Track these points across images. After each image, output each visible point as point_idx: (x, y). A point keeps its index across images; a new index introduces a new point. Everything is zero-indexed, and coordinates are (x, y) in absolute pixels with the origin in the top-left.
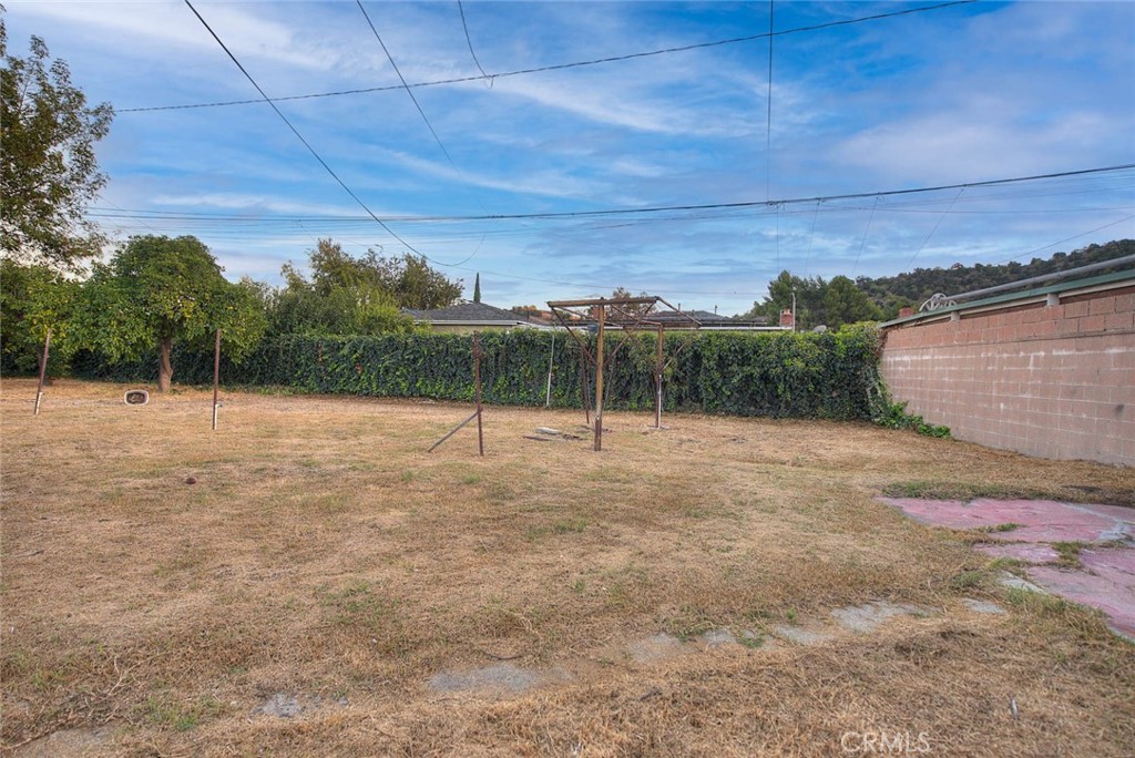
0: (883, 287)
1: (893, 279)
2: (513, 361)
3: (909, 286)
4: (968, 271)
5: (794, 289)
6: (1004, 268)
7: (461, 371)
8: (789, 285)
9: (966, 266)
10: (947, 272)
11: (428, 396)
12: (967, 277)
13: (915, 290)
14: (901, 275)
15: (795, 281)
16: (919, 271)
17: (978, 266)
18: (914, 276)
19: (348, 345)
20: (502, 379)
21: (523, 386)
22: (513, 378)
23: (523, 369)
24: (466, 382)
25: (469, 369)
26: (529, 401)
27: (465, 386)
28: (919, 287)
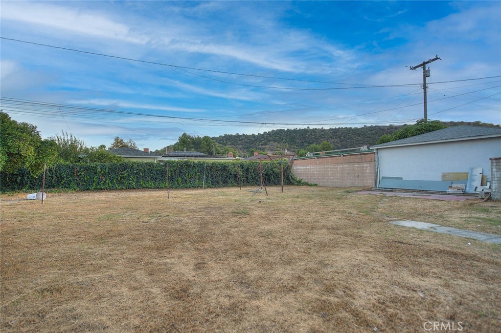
0: (214, 140)
1: (217, 138)
3: (223, 140)
4: (241, 136)
5: (189, 140)
6: (250, 135)
8: (187, 138)
9: (240, 134)
10: (234, 136)
12: (241, 138)
13: (225, 142)
14: (220, 136)
15: (189, 137)
16: (226, 135)
17: (244, 134)
18: (224, 137)
19: (99, 167)
20: (180, 179)
21: (188, 181)
22: (182, 178)
23: (187, 175)
24: (163, 180)
25: (163, 176)
26: (193, 186)
27: (163, 182)
28: (226, 141)
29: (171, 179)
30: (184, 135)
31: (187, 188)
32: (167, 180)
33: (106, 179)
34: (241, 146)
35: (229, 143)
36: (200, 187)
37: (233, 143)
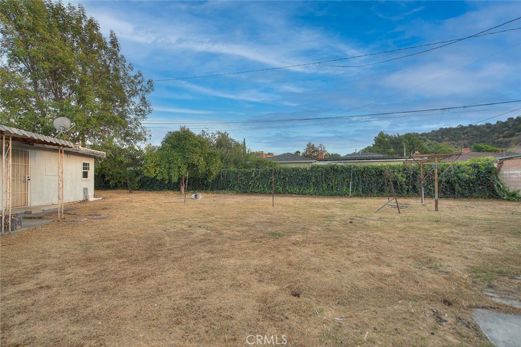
1: (429, 133)
2: (329, 177)
3: (437, 136)
4: (465, 128)
5: (386, 139)
6: (483, 126)
7: (305, 182)
8: (384, 138)
10: (455, 129)
11: (292, 193)
12: (465, 131)
13: (440, 138)
14: (433, 131)
15: (387, 136)
16: (441, 129)
17: (471, 125)
18: (439, 131)
19: (253, 173)
20: (325, 185)
21: (334, 188)
22: (329, 185)
23: (333, 181)
24: (308, 187)
25: (308, 181)
26: (339, 194)
27: (308, 188)
28: (442, 136)
29: (316, 184)
30: (381, 134)
31: (332, 195)
32: (312, 186)
33: (260, 184)
34: (466, 142)
35: (447, 138)
36: (345, 195)
37: (452, 138)
